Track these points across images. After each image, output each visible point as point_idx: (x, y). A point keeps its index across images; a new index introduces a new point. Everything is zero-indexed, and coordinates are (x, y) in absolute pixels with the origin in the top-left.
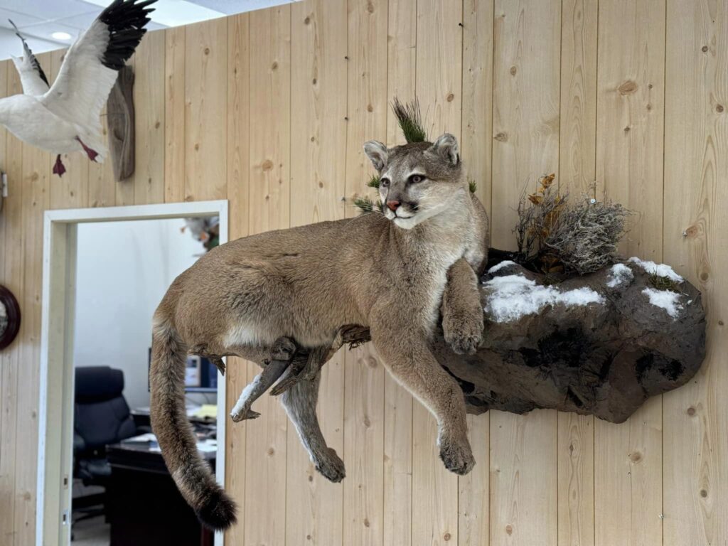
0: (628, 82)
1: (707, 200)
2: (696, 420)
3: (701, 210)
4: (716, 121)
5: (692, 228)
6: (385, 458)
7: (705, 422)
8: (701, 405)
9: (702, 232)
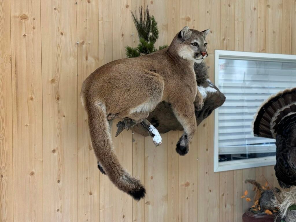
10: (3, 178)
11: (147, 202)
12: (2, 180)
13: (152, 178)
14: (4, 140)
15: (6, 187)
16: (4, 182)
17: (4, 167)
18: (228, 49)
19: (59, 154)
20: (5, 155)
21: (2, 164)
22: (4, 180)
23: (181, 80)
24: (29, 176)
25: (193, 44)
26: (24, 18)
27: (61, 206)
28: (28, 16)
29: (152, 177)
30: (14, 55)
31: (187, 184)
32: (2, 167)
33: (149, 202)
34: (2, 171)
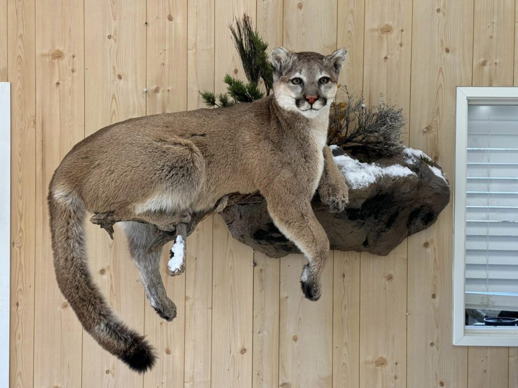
0: (387, 25)
1: (438, 109)
2: (429, 250)
3: (435, 115)
4: (445, 58)
5: (429, 126)
6: (186, 298)
7: (435, 251)
8: (432, 241)
9: (435, 130)
10: (19, 307)
11: (284, 384)
12: (17, 310)
13: (295, 339)
14: (22, 248)
15: (23, 322)
16: (20, 313)
17: (21, 289)
18: (494, 85)
19: (111, 278)
20: (24, 270)
21: (17, 285)
22: (21, 311)
23: (273, 152)
24: (61, 308)
25: (294, 81)
26: (58, 55)
27: (114, 365)
28: (64, 52)
29: (295, 336)
30: (41, 115)
31: (381, 362)
32: (17, 290)
33: (288, 384)
34: (17, 296)
